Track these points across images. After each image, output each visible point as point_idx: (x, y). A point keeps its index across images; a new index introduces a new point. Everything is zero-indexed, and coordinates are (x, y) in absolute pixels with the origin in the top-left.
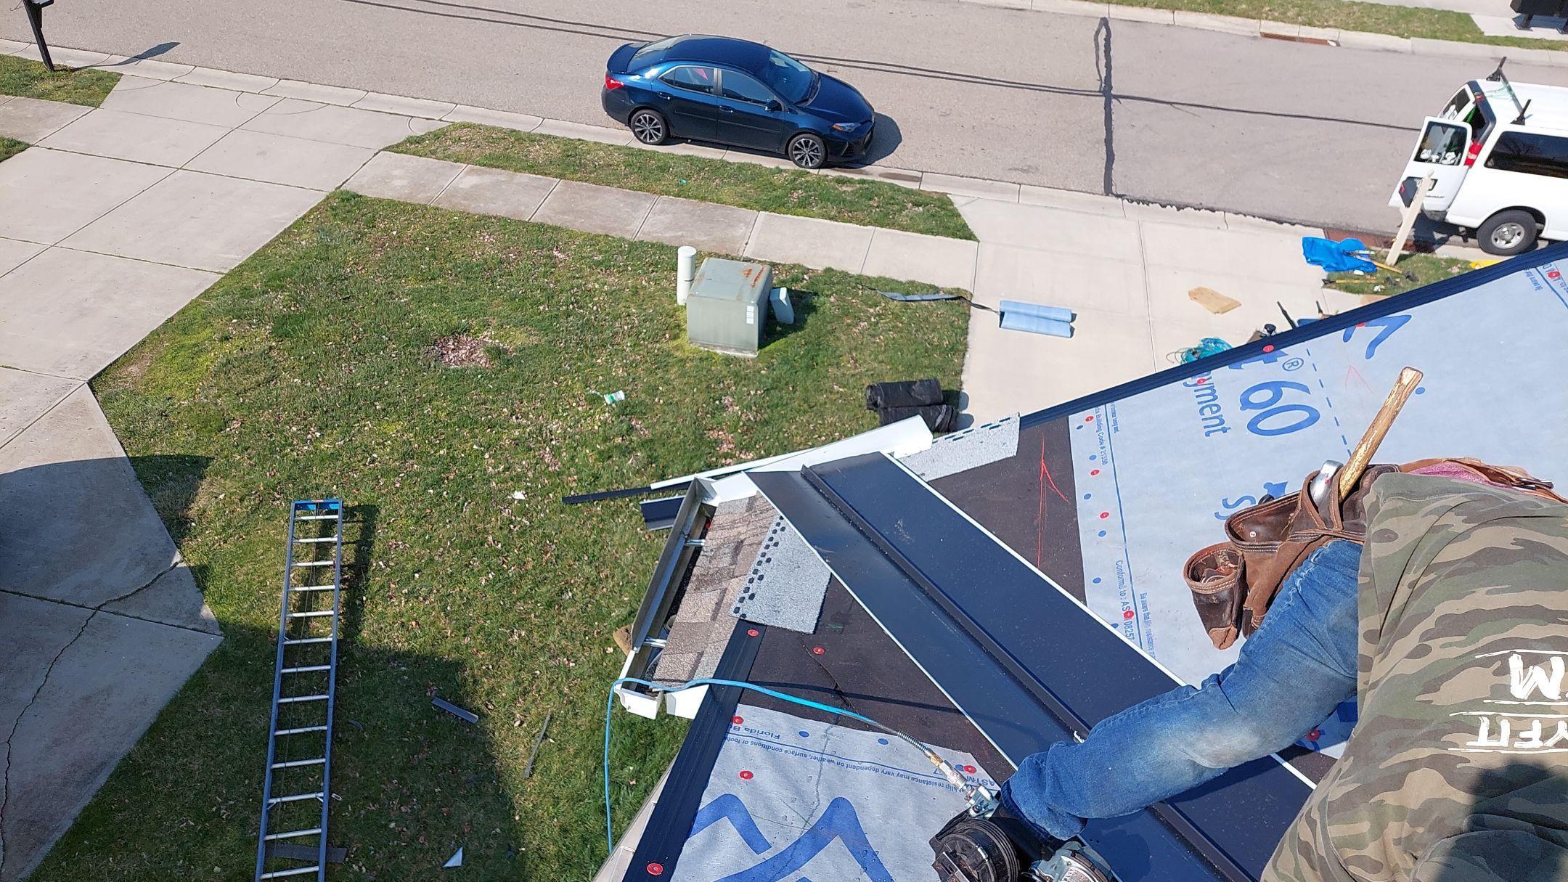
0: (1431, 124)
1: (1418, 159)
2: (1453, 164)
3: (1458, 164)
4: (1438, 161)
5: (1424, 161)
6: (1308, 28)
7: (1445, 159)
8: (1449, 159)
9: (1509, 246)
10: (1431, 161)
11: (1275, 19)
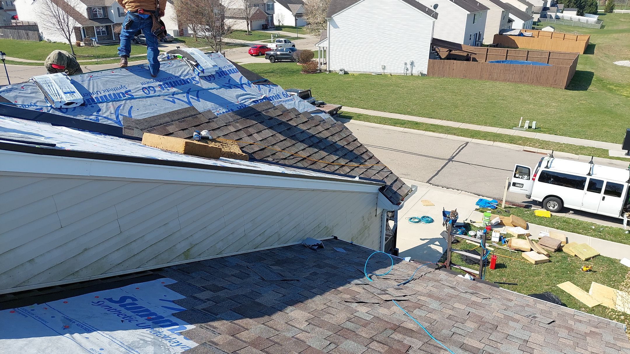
0: (517, 166)
1: (515, 176)
2: (527, 179)
3: (529, 180)
4: (522, 178)
5: (517, 177)
6: (541, 149)
7: (524, 177)
8: (526, 178)
9: (554, 209)
10: (519, 178)
11: (530, 146)
